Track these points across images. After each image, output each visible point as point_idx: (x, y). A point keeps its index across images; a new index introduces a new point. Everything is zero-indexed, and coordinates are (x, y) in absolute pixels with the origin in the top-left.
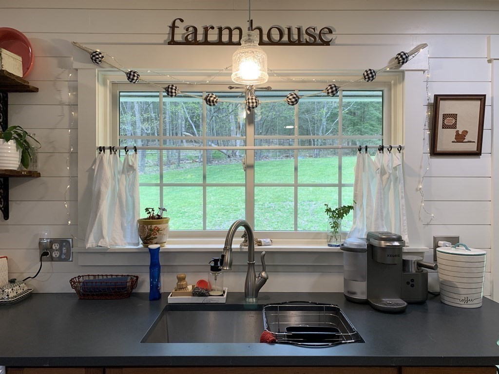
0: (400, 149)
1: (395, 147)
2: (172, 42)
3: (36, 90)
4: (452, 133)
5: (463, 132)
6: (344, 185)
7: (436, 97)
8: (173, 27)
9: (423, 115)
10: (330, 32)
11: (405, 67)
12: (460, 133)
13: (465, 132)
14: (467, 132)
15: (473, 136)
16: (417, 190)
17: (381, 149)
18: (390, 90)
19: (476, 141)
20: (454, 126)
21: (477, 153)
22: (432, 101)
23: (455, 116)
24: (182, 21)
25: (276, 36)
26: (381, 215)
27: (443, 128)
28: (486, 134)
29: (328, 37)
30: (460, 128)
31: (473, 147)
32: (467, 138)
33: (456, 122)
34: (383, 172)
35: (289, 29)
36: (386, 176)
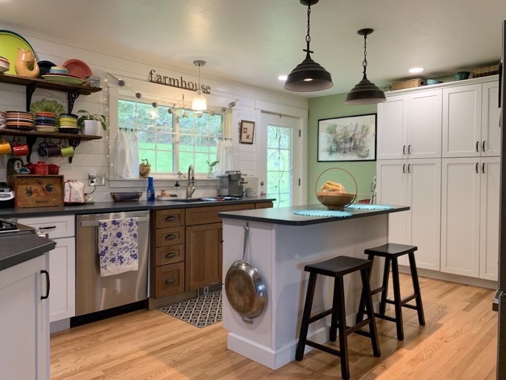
0: (231, 139)
1: (229, 139)
2: (151, 81)
4: (246, 135)
6: (211, 153)
7: (242, 121)
8: (151, 73)
9: (237, 127)
10: (210, 89)
11: (233, 108)
12: (248, 135)
13: (249, 135)
15: (251, 137)
16: (236, 156)
17: (226, 139)
18: (225, 115)
19: (252, 139)
20: (246, 132)
21: (252, 143)
22: (240, 122)
23: (246, 129)
24: (154, 71)
25: (191, 87)
26: (226, 165)
27: (243, 133)
28: (254, 136)
29: (209, 91)
30: (248, 133)
31: (251, 141)
32: (249, 138)
34: (227, 148)
35: (196, 84)
36: (228, 150)
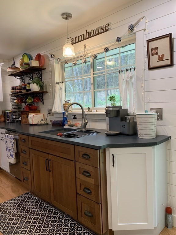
0: (135, 69)
1: (132, 69)
3: (45, 69)
4: (156, 57)
5: (162, 56)
7: (148, 41)
10: (109, 25)
12: (160, 56)
14: (164, 55)
15: (167, 56)
16: (141, 87)
17: (127, 70)
19: (169, 59)
20: (157, 53)
21: (171, 65)
23: (157, 48)
24: (70, 37)
27: (152, 55)
30: (160, 54)
31: (168, 62)
32: (164, 58)
33: (158, 51)
35: (96, 29)
